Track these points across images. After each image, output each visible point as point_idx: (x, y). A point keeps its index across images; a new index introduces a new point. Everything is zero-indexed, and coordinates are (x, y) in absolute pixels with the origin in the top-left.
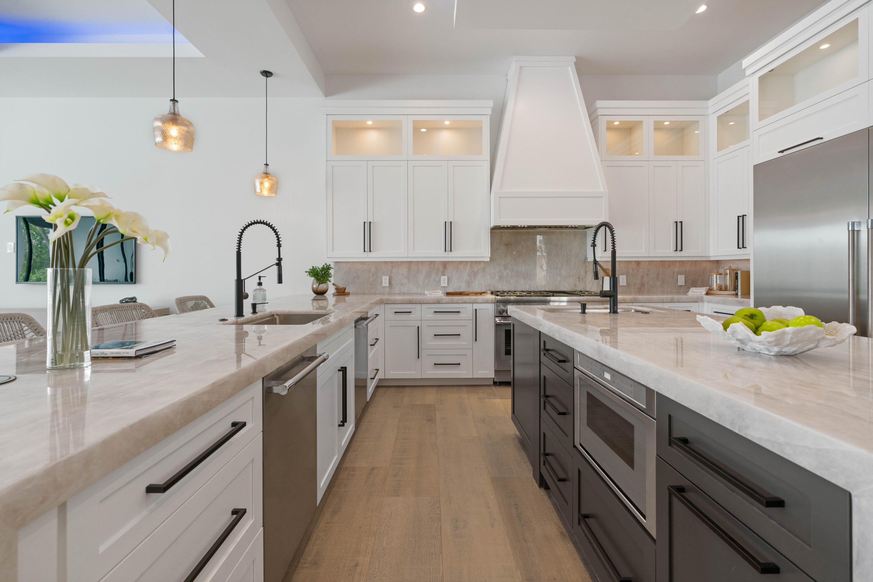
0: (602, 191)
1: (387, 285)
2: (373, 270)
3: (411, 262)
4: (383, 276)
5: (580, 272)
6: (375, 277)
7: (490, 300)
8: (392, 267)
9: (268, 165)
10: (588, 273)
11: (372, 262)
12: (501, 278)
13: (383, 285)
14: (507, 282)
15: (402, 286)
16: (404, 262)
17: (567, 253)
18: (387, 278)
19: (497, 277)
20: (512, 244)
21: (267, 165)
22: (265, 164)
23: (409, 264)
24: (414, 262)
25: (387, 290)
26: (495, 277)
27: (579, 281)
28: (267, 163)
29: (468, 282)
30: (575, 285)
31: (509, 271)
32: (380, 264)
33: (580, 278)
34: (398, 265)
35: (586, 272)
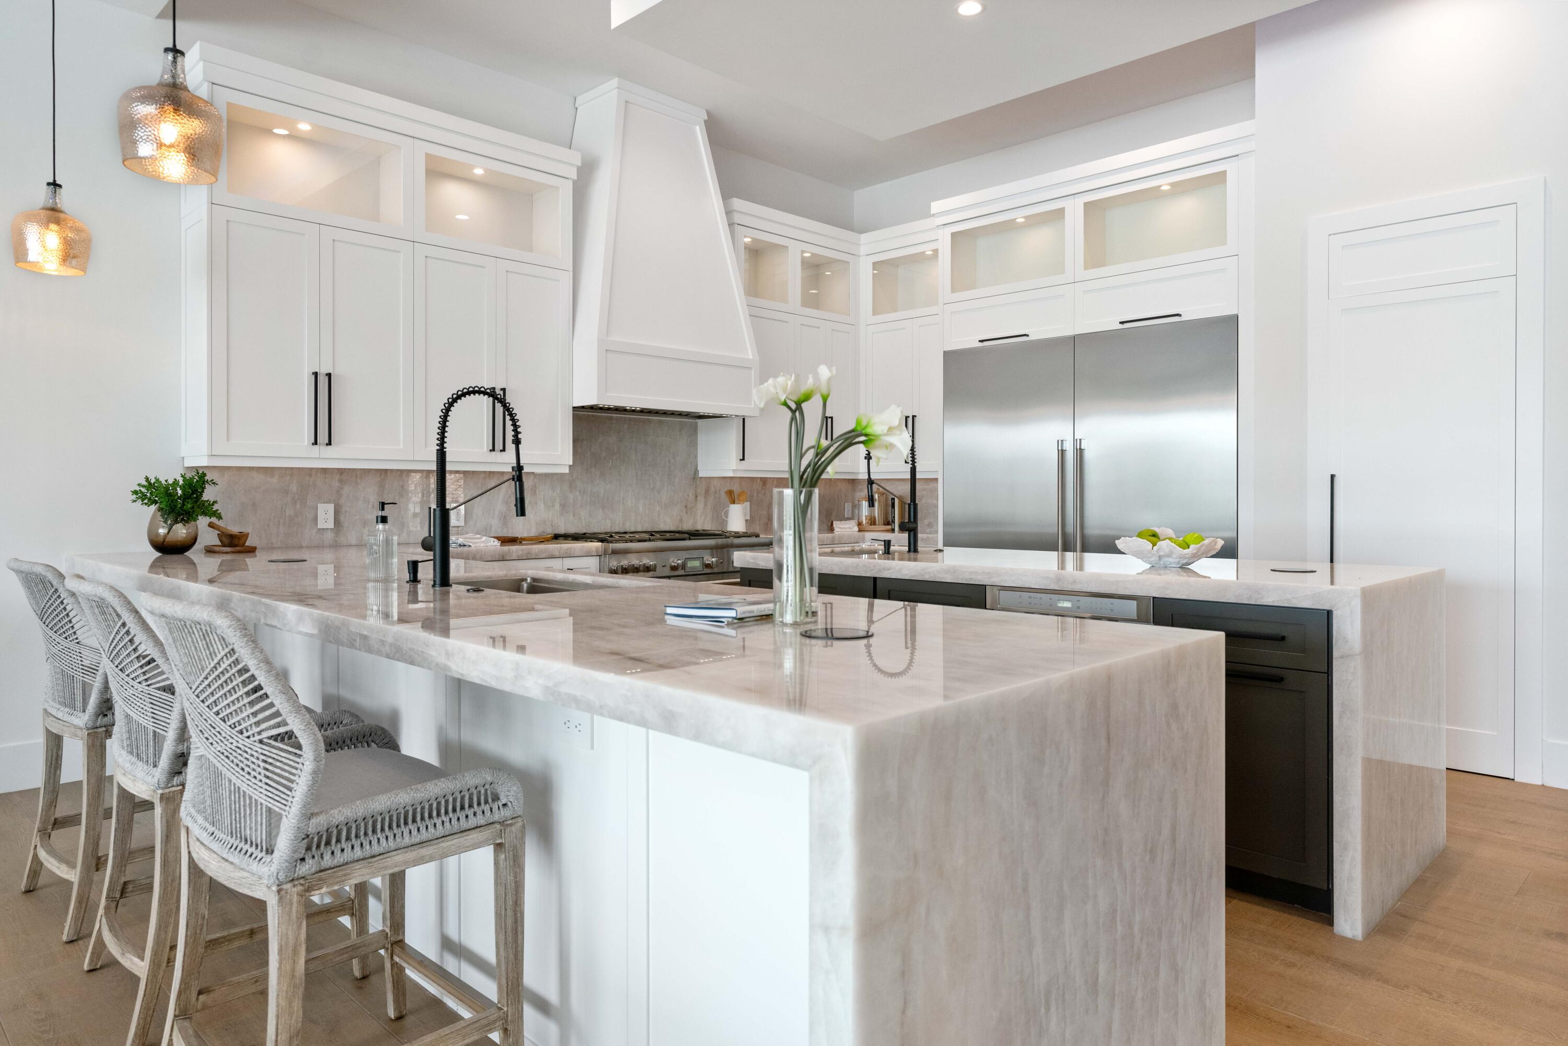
0: (751, 357)
1: (331, 525)
2: (294, 488)
3: (386, 470)
4: (319, 505)
5: (688, 495)
6: (298, 506)
7: (594, 549)
8: (341, 481)
9: (60, 186)
10: (698, 499)
11: (292, 468)
12: (563, 506)
13: (319, 527)
14: (574, 515)
15: (364, 527)
16: (369, 470)
17: (669, 461)
18: (331, 508)
19: (557, 506)
20: (582, 440)
21: (55, 185)
22: (49, 184)
23: (381, 475)
24: (392, 470)
25: (329, 536)
26: (554, 506)
27: (687, 513)
28: (55, 181)
29: (505, 517)
30: (681, 520)
31: (578, 493)
32: (311, 475)
33: (688, 507)
34: (357, 477)
35: (696, 497)
